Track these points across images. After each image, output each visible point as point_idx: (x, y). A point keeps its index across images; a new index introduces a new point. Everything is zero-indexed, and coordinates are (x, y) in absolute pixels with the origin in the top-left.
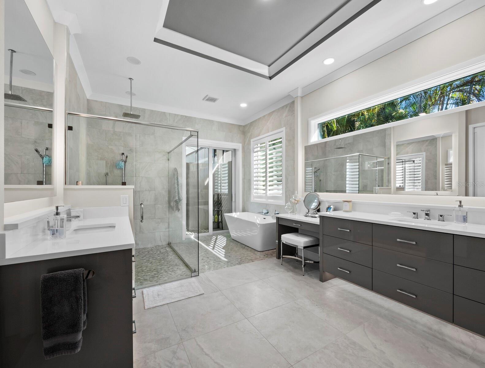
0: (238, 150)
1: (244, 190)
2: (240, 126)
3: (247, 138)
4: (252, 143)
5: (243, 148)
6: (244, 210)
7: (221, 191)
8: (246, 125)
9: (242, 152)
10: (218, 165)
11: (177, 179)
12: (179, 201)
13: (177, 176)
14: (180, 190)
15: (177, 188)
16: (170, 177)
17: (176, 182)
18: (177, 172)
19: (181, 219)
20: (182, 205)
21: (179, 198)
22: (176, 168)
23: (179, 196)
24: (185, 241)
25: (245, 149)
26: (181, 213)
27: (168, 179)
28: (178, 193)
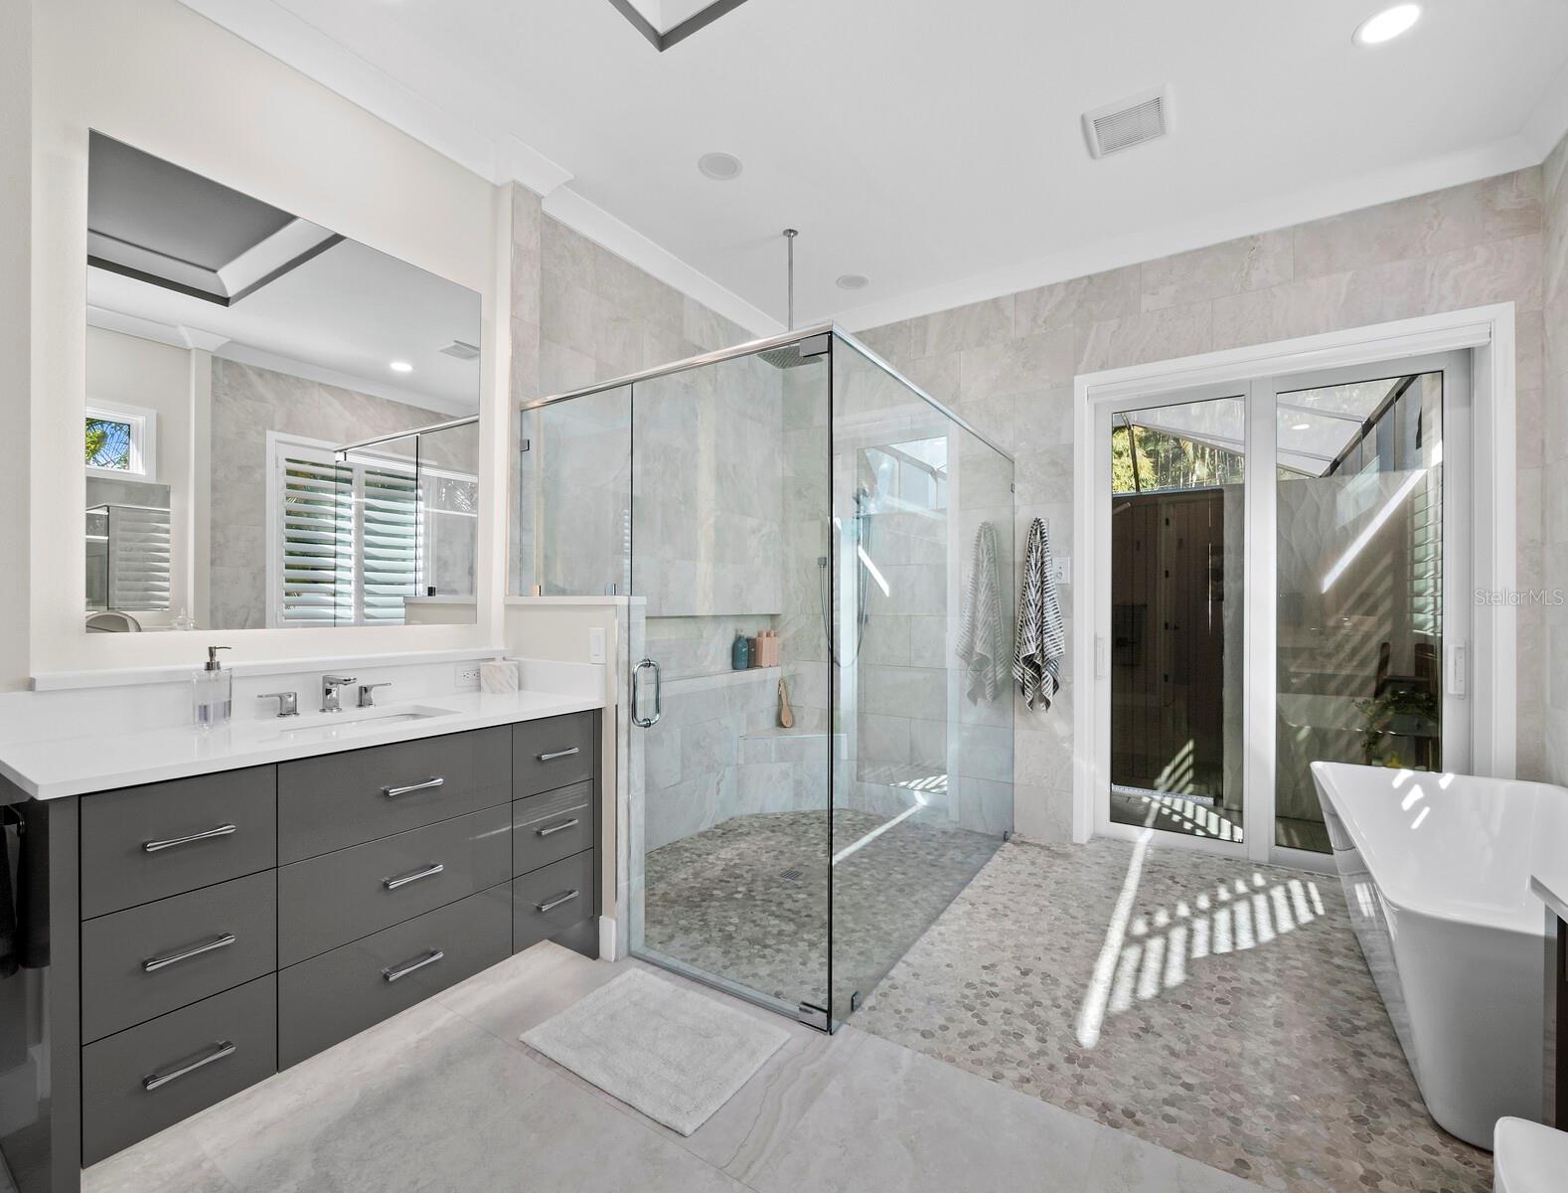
0: (1487, 347)
11: (1039, 565)
12: (1043, 662)
13: (1039, 554)
14: (1050, 616)
15: (1040, 604)
16: (1019, 558)
17: (1033, 579)
18: (1042, 538)
19: (1066, 745)
20: (1072, 682)
21: (1042, 649)
22: (1037, 520)
23: (1042, 639)
24: (1082, 845)
25: (1547, 327)
26: (1069, 718)
27: (1011, 569)
28: (1042, 626)
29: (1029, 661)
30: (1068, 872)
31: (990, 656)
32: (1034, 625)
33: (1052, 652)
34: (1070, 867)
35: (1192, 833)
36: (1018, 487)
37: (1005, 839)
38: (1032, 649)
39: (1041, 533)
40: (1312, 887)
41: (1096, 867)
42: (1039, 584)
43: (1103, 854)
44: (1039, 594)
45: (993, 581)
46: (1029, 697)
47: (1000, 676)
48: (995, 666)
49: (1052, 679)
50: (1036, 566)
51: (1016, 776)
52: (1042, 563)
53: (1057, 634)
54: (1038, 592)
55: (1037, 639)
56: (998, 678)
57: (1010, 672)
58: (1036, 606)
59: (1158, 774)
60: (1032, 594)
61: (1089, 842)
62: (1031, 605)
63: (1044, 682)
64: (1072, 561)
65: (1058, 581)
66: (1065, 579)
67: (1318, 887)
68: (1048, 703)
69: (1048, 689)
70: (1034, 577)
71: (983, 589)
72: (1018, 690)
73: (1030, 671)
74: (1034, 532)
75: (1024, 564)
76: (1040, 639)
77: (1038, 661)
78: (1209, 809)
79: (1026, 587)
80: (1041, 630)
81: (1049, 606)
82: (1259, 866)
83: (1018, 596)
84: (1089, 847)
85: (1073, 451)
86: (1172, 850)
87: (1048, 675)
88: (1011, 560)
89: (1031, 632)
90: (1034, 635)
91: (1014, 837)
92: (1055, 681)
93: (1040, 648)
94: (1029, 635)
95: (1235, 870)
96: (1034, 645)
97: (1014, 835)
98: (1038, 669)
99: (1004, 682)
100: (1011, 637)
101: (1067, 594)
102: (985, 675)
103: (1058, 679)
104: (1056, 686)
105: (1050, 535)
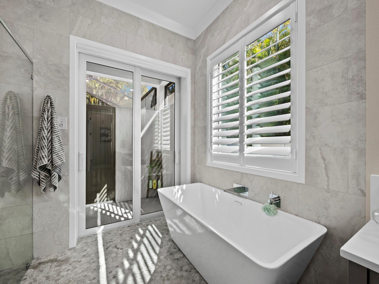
0: (185, 78)
1: (194, 145)
2: (188, 39)
3: (200, 57)
4: (209, 62)
5: (193, 77)
6: (193, 181)
7: (161, 147)
8: (198, 37)
9: (191, 83)
10: (159, 113)
11: (50, 119)
12: (52, 168)
13: (49, 113)
14: (56, 145)
15: (50, 139)
16: (36, 114)
17: (46, 126)
18: (51, 106)
19: (65, 205)
20: (69, 175)
21: (52, 161)
22: (48, 97)
23: (52, 156)
24: (74, 248)
25: (196, 77)
26: (67, 192)
27: (31, 121)
28: (51, 149)
29: (44, 168)
30: (69, 272)
31: (15, 168)
32: (46, 149)
33: (58, 162)
34: (70, 267)
35: (120, 221)
36: (35, 78)
37: (27, 268)
38: (45, 162)
39: (51, 103)
40: (153, 226)
41: (83, 260)
42: (49, 128)
43: (85, 248)
44: (49, 134)
45: (17, 125)
46: (43, 185)
47: (22, 178)
48: (18, 173)
49: (57, 175)
50: (48, 119)
51: (34, 228)
52: (52, 118)
53: (61, 153)
54: (49, 132)
55: (48, 156)
56: (21, 180)
57: (30, 175)
58: (48, 139)
59: (95, 197)
60: (45, 133)
61: (77, 244)
62: (45, 139)
63: (53, 177)
64: (68, 119)
65: (61, 128)
66: (65, 127)
67: (155, 225)
68: (55, 188)
69: (55, 181)
70: (46, 124)
71: (8, 130)
72: (35, 183)
73: (43, 173)
74: (46, 102)
75: (40, 118)
76: (50, 156)
77: (49, 168)
78: (112, 205)
79: (41, 129)
80: (51, 151)
81: (56, 140)
82: (138, 224)
83: (35, 135)
84: (78, 247)
85: (69, 69)
86: (111, 231)
87: (55, 174)
88: (31, 115)
89: (45, 152)
90: (46, 154)
91: (34, 262)
92: (59, 176)
93: (50, 161)
94: (43, 155)
95: (133, 230)
96: (46, 160)
97: (33, 261)
98: (49, 172)
99: (25, 181)
100: (30, 156)
101: (66, 134)
102: (11, 179)
103: (61, 175)
104: (60, 178)
105: (55, 104)
